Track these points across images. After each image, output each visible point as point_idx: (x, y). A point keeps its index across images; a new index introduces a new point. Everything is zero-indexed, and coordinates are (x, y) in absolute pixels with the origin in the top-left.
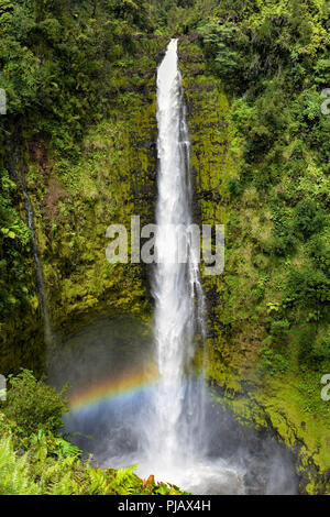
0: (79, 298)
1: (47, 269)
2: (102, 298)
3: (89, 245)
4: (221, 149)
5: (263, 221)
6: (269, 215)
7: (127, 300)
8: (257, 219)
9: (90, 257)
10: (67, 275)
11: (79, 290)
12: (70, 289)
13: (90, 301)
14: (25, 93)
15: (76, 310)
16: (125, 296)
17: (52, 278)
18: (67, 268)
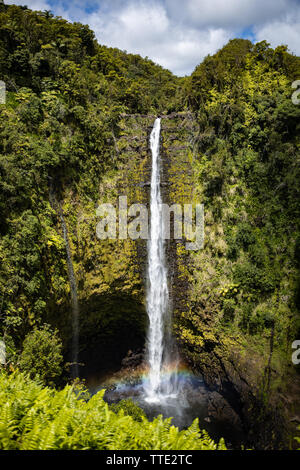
0: (97, 286)
1: (76, 266)
2: (113, 286)
3: (103, 251)
4: (189, 187)
5: (217, 234)
6: (221, 230)
7: (129, 287)
8: (213, 234)
9: (104, 258)
10: (88, 271)
11: (97, 280)
12: (91, 280)
13: (105, 287)
14: (62, 153)
15: (96, 293)
16: (128, 284)
17: (79, 272)
18: (89, 266)
